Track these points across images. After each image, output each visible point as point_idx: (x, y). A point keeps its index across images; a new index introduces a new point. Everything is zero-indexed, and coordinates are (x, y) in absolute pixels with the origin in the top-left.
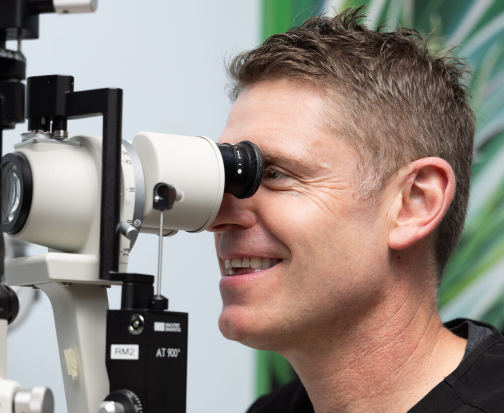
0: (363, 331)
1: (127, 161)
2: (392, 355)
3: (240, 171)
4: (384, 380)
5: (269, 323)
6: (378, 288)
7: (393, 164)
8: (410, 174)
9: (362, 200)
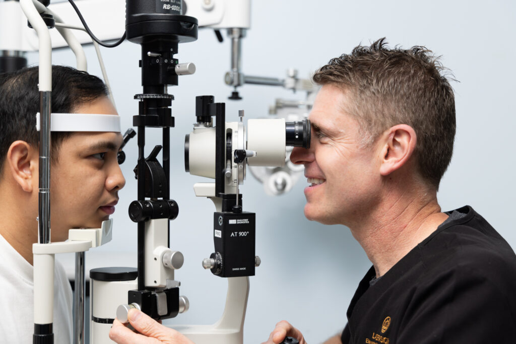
0: (374, 218)
1: (235, 136)
2: (390, 231)
3: (297, 137)
4: (387, 245)
5: (319, 213)
6: (376, 196)
7: (380, 129)
8: (390, 134)
9: (362, 149)
